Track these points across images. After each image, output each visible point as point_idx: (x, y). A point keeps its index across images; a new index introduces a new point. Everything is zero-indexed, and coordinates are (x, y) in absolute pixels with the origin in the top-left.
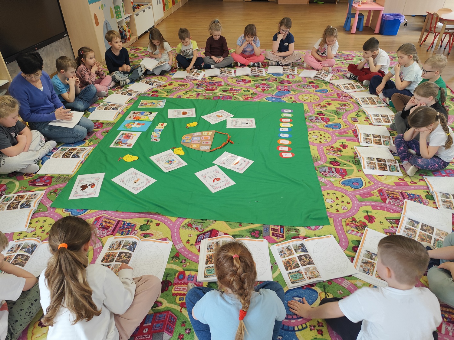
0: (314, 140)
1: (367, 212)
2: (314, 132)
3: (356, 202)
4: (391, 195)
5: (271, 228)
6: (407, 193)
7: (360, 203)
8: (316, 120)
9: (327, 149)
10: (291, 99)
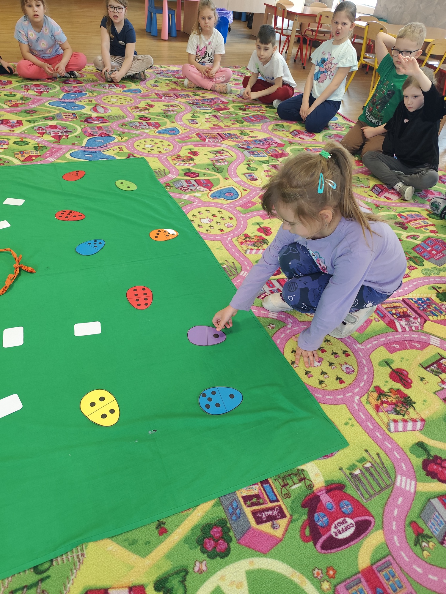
0: (209, 228)
1: (387, 363)
2: (199, 212)
3: (356, 345)
4: (394, 312)
5: (243, 497)
6: (412, 299)
7: (363, 347)
8: (188, 186)
9: (242, 243)
10: (122, 150)
